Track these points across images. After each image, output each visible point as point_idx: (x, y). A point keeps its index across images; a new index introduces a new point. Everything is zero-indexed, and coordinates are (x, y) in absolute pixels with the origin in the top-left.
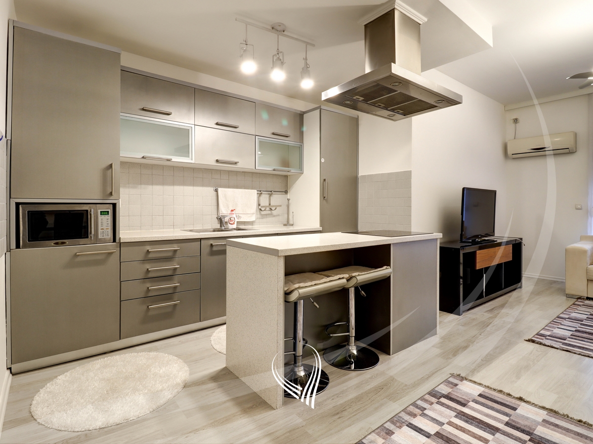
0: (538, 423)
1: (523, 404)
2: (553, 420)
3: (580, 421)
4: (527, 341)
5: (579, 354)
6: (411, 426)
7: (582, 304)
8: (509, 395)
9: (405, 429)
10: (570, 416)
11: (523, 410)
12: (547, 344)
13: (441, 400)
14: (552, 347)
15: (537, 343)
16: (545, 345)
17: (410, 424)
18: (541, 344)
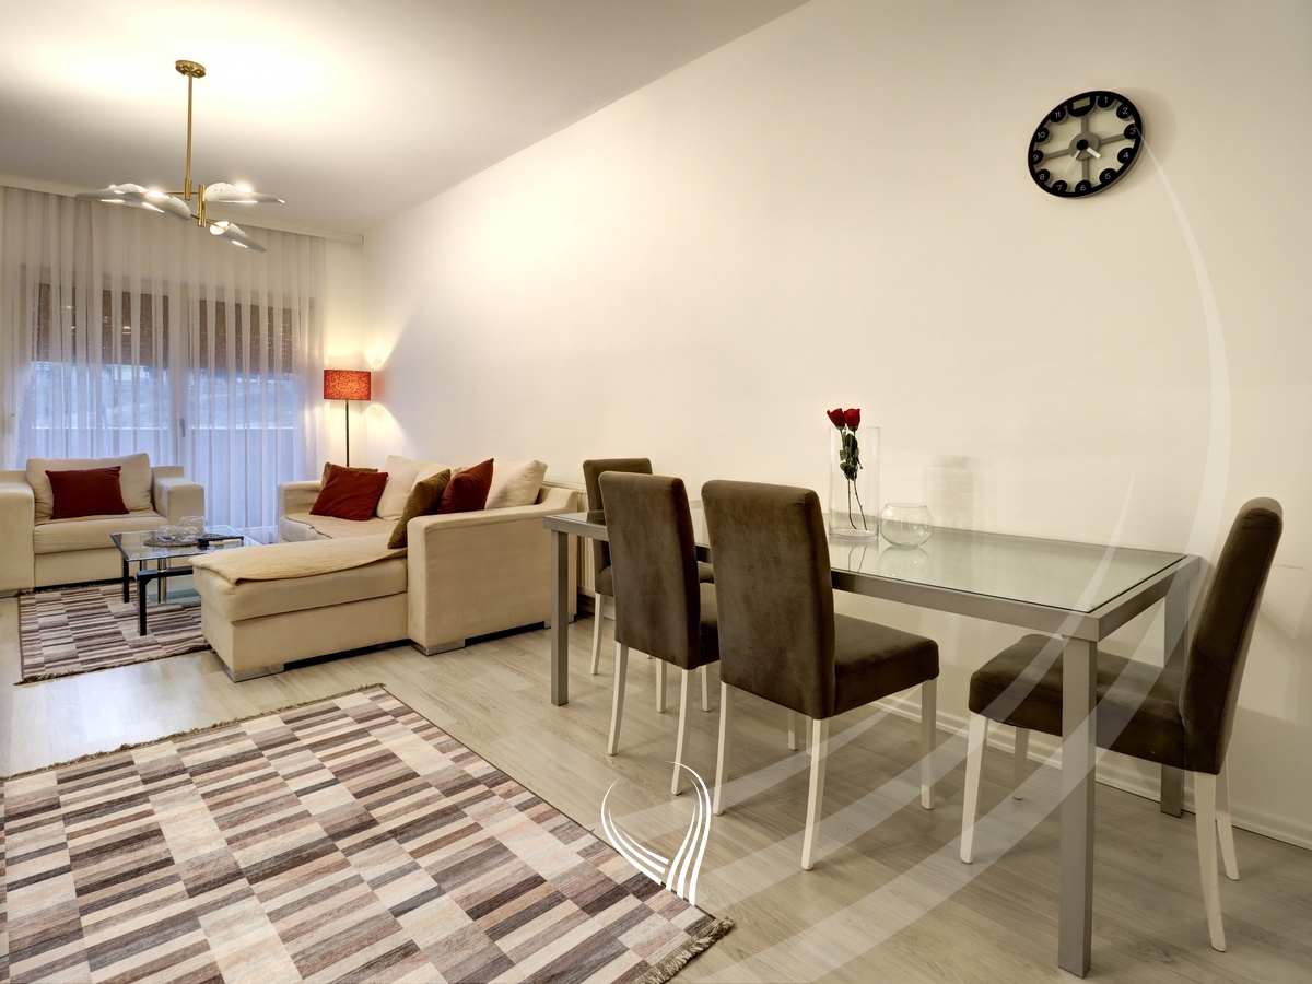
0: (177, 758)
1: (132, 752)
2: (187, 744)
3: (215, 726)
4: (21, 683)
5: (120, 666)
6: (13, 886)
7: (34, 601)
8: (101, 755)
9: (12, 896)
10: (199, 728)
11: (141, 758)
12: (63, 673)
13: (6, 828)
14: (73, 674)
15: (43, 679)
16: (59, 676)
17: (8, 885)
18: (50, 677)
